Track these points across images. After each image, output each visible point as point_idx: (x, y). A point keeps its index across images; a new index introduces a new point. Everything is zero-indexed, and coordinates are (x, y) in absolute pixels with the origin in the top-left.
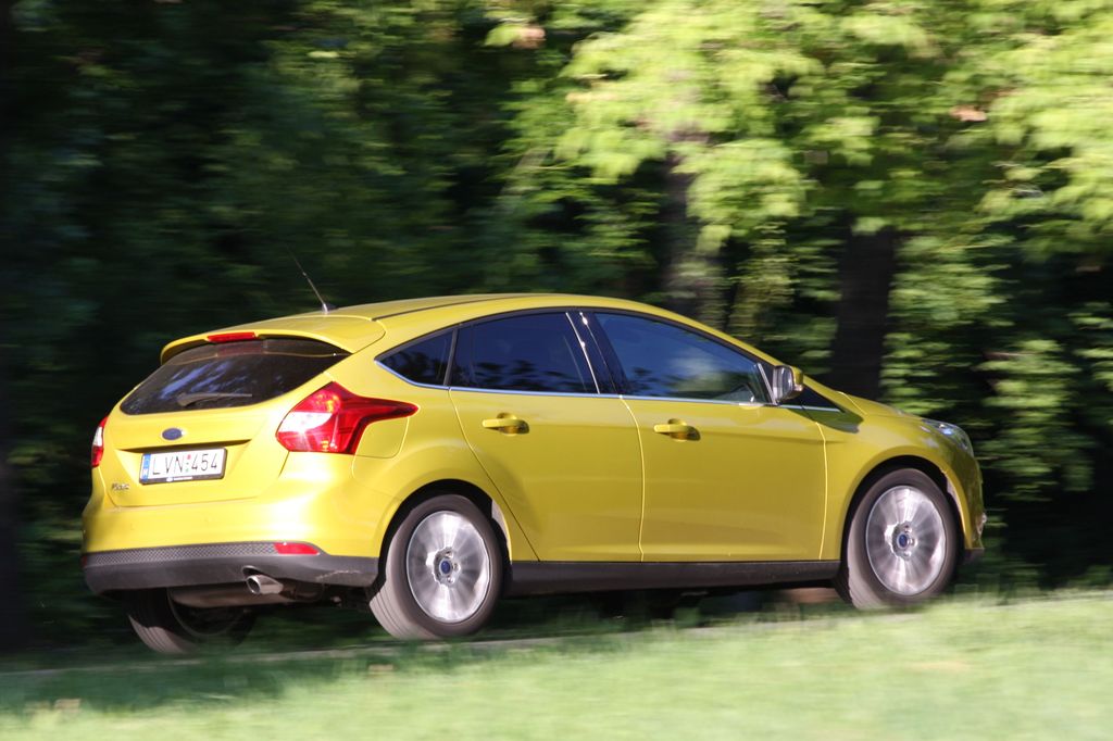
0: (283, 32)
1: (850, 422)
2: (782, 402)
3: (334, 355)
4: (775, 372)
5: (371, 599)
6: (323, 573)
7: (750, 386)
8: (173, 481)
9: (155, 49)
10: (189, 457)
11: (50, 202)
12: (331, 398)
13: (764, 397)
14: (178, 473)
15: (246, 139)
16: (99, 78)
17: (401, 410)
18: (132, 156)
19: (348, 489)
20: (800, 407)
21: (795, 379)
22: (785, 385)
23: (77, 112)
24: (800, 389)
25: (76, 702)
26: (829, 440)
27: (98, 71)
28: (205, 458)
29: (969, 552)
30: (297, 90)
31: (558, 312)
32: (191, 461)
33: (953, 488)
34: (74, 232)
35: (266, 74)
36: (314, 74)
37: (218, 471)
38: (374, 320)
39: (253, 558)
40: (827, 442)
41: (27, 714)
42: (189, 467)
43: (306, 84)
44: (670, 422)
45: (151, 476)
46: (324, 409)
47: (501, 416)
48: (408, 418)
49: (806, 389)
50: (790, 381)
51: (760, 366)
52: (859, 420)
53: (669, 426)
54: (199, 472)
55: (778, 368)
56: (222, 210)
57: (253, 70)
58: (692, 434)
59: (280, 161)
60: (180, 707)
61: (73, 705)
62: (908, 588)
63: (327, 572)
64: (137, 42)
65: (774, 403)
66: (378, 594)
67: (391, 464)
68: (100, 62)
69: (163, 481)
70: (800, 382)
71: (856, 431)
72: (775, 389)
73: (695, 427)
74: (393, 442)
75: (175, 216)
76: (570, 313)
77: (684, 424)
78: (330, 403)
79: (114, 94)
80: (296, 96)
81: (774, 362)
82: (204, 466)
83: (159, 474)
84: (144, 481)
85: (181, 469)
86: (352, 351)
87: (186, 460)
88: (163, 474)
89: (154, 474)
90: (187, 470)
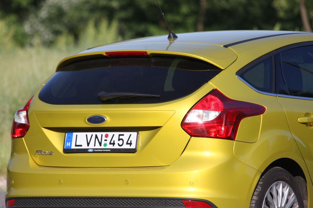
3: (213, 71)
8: (94, 152)
10: (107, 136)
14: (98, 146)
17: (258, 110)
28: (121, 137)
32: (109, 139)
37: (133, 146)
42: (108, 142)
45: (73, 147)
47: (307, 115)
48: (262, 115)
54: (116, 147)
67: (255, 147)
69: (85, 151)
74: (255, 133)
82: (121, 142)
83: (81, 146)
84: (67, 151)
85: (100, 144)
86: (222, 68)
87: (104, 138)
88: (85, 146)
89: (76, 146)
90: (105, 145)
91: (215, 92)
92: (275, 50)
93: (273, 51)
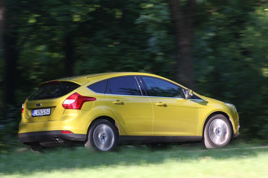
0: (258, 5)
1: (205, 103)
2: (188, 98)
3: (77, 86)
4: (186, 91)
5: (85, 144)
6: (73, 138)
7: (181, 94)
8: (39, 116)
9: (229, 9)
11: (204, 44)
12: (76, 96)
13: (184, 97)
14: (40, 114)
15: (250, 29)
16: (216, 15)
18: (223, 33)
19: (79, 118)
20: (193, 99)
21: (191, 92)
22: (188, 94)
23: (211, 23)
24: (192, 95)
25: (210, 157)
26: (200, 107)
27: (216, 13)
28: (46, 111)
29: (235, 134)
30: (261, 18)
31: (133, 76)
32: (43, 112)
33: (231, 119)
34: (209, 50)
35: (254, 14)
36: (265, 14)
37: (49, 114)
38: (87, 78)
39: (56, 134)
40: (199, 108)
41: (199, 160)
43: (264, 16)
44: (160, 103)
45: (34, 115)
46: (74, 99)
47: (117, 101)
48: (94, 101)
49: (194, 95)
50: (189, 93)
51: (183, 90)
52: (207, 102)
53: (159, 103)
54: (45, 114)
55: (187, 90)
56: (244, 45)
57: (251, 13)
58: (165, 106)
59: (258, 34)
60: (234, 159)
61: (209, 158)
62: (219, 143)
63: (74, 138)
64: (225, 7)
65: (186, 98)
66: (86, 143)
67: (90, 112)
68: (217, 11)
70: (192, 93)
71: (206, 105)
72: (186, 95)
73: (166, 104)
74: (90, 107)
75: (233, 46)
76: (136, 77)
77: (163, 103)
78: (75, 97)
79: (220, 19)
80: (261, 19)
81: (186, 89)
82: (46, 112)
83: (36, 114)
84: (33, 116)
85: (41, 113)
86: (81, 85)
87: (42, 111)
88: (37, 115)
89: (35, 114)
90: (42, 114)
91: (76, 94)
92: (109, 79)
93: (108, 79)
